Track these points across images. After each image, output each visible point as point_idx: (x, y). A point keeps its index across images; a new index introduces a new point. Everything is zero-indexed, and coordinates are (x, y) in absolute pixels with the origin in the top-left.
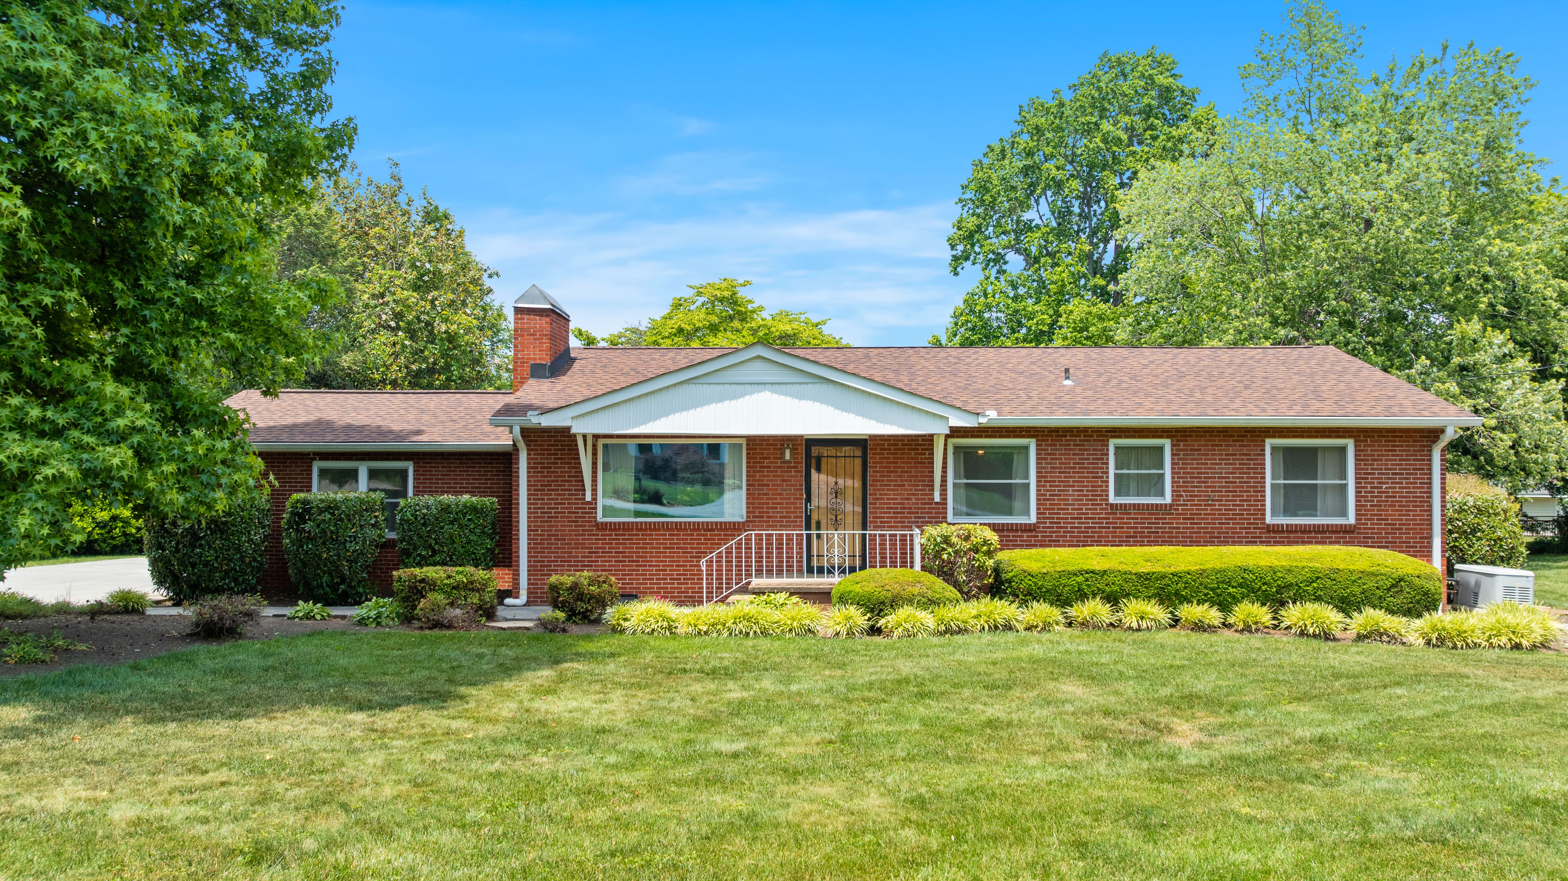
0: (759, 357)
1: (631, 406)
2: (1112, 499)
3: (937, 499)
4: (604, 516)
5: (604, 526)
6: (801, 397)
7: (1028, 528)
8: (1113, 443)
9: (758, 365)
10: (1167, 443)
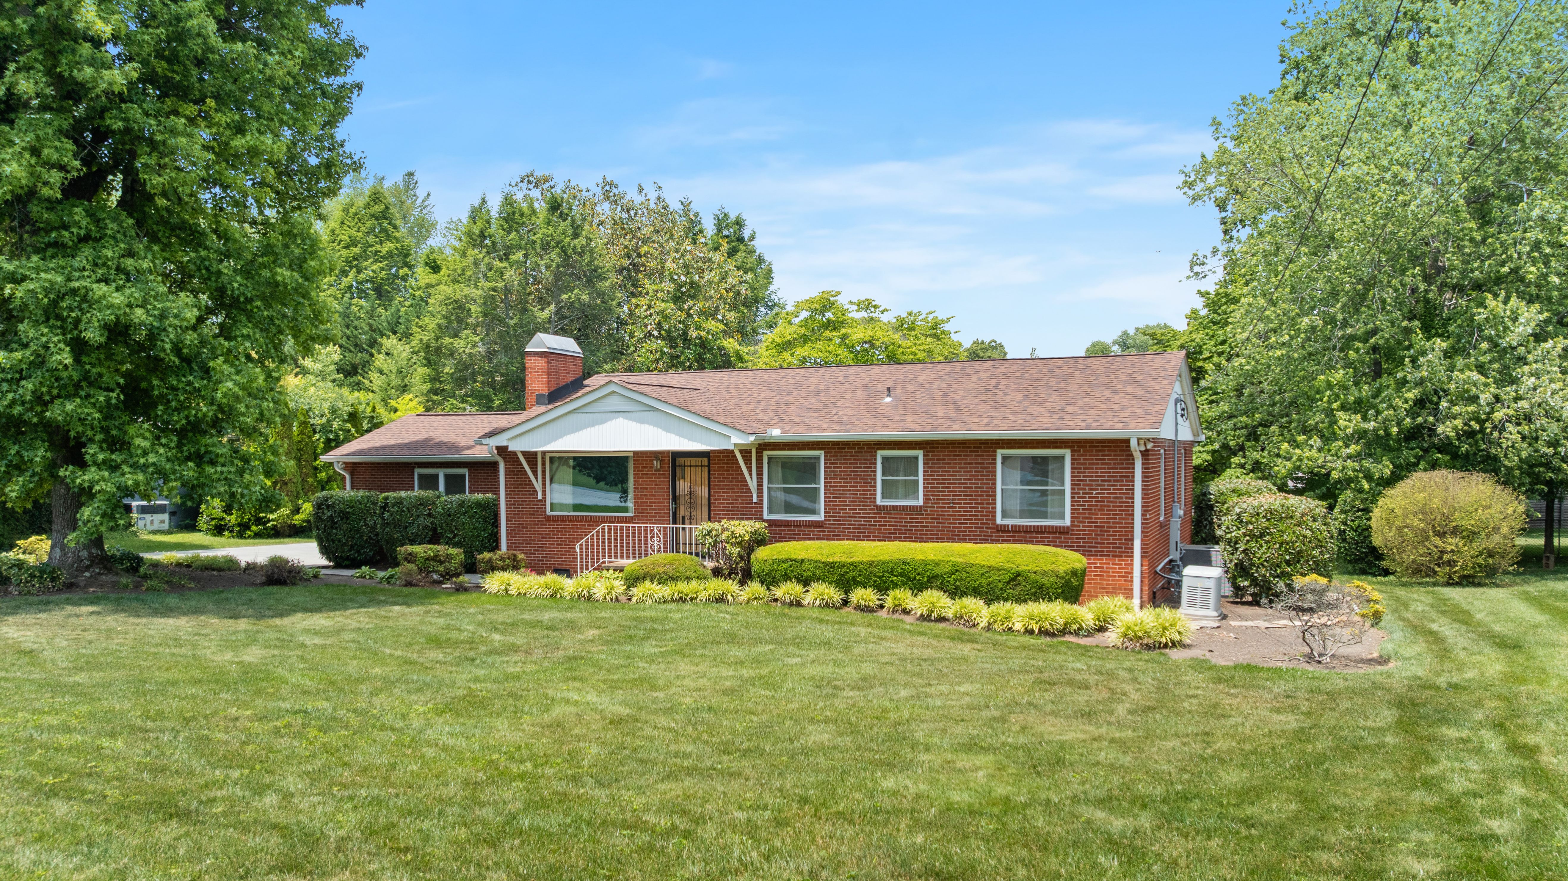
0: (614, 392)
1: (542, 431)
2: (879, 501)
3: (755, 500)
4: (552, 510)
5: (549, 519)
6: (641, 422)
7: (818, 525)
8: (880, 453)
9: (614, 399)
10: (920, 453)
